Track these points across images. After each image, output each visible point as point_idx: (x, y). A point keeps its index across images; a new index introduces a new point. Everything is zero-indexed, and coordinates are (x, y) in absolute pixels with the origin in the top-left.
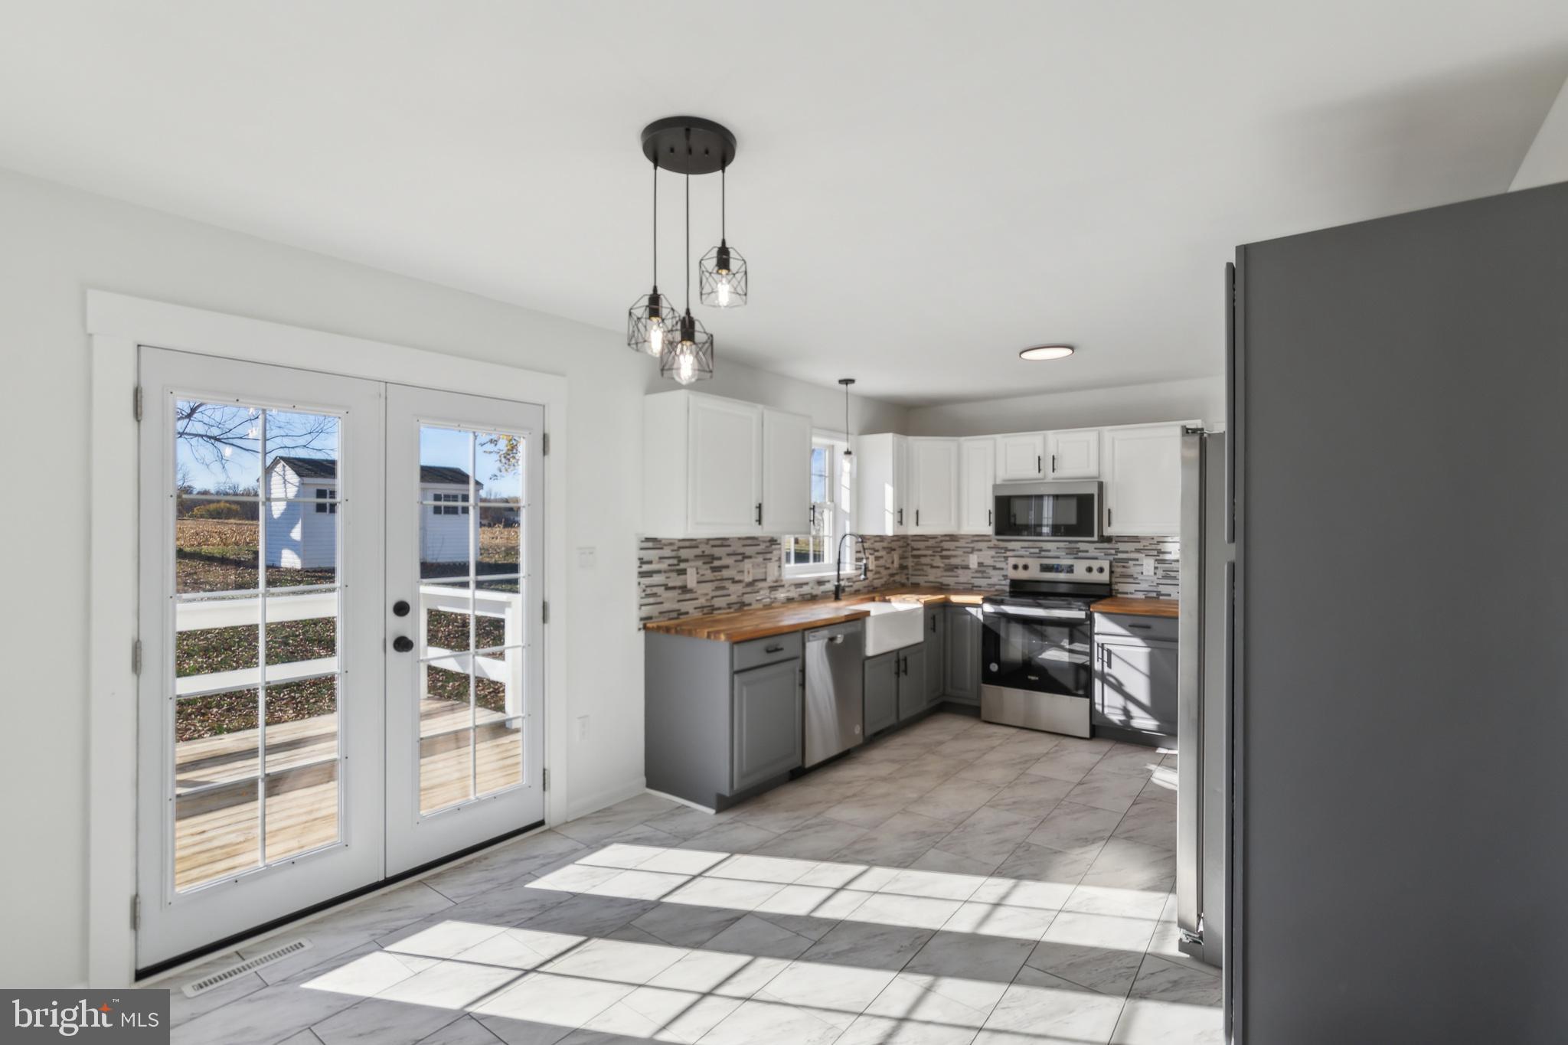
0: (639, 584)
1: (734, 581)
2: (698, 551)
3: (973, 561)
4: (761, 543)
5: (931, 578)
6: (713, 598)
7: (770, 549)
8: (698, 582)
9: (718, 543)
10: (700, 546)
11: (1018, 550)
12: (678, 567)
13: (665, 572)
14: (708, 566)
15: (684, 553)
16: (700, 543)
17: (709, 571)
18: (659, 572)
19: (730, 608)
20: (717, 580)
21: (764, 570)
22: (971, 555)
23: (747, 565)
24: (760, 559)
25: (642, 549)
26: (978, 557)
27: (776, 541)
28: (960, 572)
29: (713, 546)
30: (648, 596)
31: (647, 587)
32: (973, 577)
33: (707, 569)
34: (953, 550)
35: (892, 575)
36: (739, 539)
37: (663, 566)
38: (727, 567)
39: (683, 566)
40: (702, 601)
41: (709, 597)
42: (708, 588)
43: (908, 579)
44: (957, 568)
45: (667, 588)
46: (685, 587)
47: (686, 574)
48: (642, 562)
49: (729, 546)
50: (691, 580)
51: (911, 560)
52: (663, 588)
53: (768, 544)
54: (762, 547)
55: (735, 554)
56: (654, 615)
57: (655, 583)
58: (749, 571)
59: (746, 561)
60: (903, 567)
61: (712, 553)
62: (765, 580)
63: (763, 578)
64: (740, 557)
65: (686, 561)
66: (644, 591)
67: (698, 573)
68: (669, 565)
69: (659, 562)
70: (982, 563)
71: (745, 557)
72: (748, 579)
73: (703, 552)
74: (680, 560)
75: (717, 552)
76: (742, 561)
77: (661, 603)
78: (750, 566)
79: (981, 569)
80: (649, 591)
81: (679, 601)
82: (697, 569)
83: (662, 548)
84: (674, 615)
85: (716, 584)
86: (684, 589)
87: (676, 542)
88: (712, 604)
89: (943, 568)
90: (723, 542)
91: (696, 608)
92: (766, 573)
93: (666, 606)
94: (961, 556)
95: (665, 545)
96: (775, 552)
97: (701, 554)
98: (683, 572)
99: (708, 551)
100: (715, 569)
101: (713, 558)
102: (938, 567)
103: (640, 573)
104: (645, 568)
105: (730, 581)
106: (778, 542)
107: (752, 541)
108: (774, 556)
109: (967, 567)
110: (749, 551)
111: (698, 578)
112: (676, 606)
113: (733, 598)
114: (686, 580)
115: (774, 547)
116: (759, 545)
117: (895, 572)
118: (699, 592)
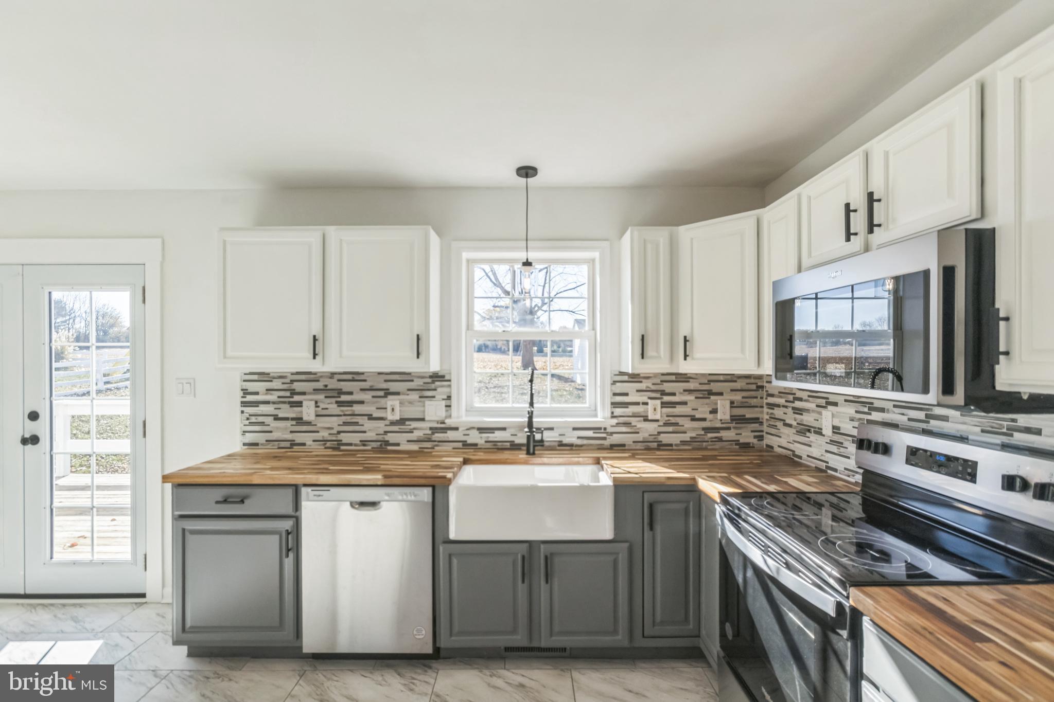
0: (242, 412)
1: (370, 417)
2: (319, 385)
3: (826, 420)
4: (415, 380)
5: (783, 442)
6: (339, 432)
7: (433, 386)
8: (317, 416)
9: (349, 377)
10: (321, 379)
11: (888, 411)
12: (291, 400)
13: (274, 403)
14: (334, 400)
15: (298, 386)
16: (321, 377)
17: (335, 406)
18: (267, 403)
19: (364, 445)
20: (345, 415)
21: (422, 409)
22: (824, 412)
23: (392, 402)
24: (414, 396)
25: (244, 381)
26: (833, 416)
27: (443, 377)
28: (813, 437)
29: (339, 380)
30: (252, 424)
31: (250, 415)
32: (827, 451)
33: (332, 403)
34: (806, 401)
35: (707, 430)
36: (380, 373)
37: (273, 397)
38: (362, 402)
39: (297, 398)
40: (324, 434)
41: (335, 431)
42: (334, 422)
43: (761, 438)
44: (809, 431)
45: (276, 418)
46: (301, 419)
47: (301, 406)
48: (245, 392)
49: (365, 381)
50: (308, 411)
51: (765, 410)
52: (272, 418)
53: (429, 380)
54: (418, 383)
55: (371, 389)
56: (260, 442)
57: (260, 413)
58: (394, 408)
59: (390, 397)
60: (739, 420)
61: (339, 387)
62: (423, 420)
63: (422, 417)
64: (381, 393)
65: (304, 393)
66: (248, 419)
67: (317, 407)
68: (279, 397)
69: (266, 394)
70: (838, 428)
71: (388, 393)
72: (391, 417)
73: (326, 386)
74: (294, 393)
75: (346, 386)
76: (385, 396)
77: (271, 432)
78: (397, 404)
79: (837, 438)
80: (253, 419)
81: (291, 432)
82: (316, 402)
83: (271, 381)
84: (288, 444)
85: (344, 419)
86: (299, 420)
87: (289, 375)
88: (339, 439)
89: (796, 427)
90: (355, 376)
91: (314, 441)
92: (424, 412)
93: (275, 435)
94: (813, 411)
95: (274, 378)
96: (439, 390)
97: (322, 387)
98: (299, 404)
99: (333, 384)
100: (340, 404)
101: (340, 392)
102: (790, 426)
103: (242, 402)
104: (250, 398)
105: (366, 417)
106: (447, 378)
107: (405, 377)
108: (441, 392)
109: (819, 432)
110: (393, 387)
111: (316, 411)
112: (290, 436)
113: (370, 435)
114: (301, 412)
115: (437, 383)
116: (412, 381)
117: (719, 425)
118: (319, 425)
